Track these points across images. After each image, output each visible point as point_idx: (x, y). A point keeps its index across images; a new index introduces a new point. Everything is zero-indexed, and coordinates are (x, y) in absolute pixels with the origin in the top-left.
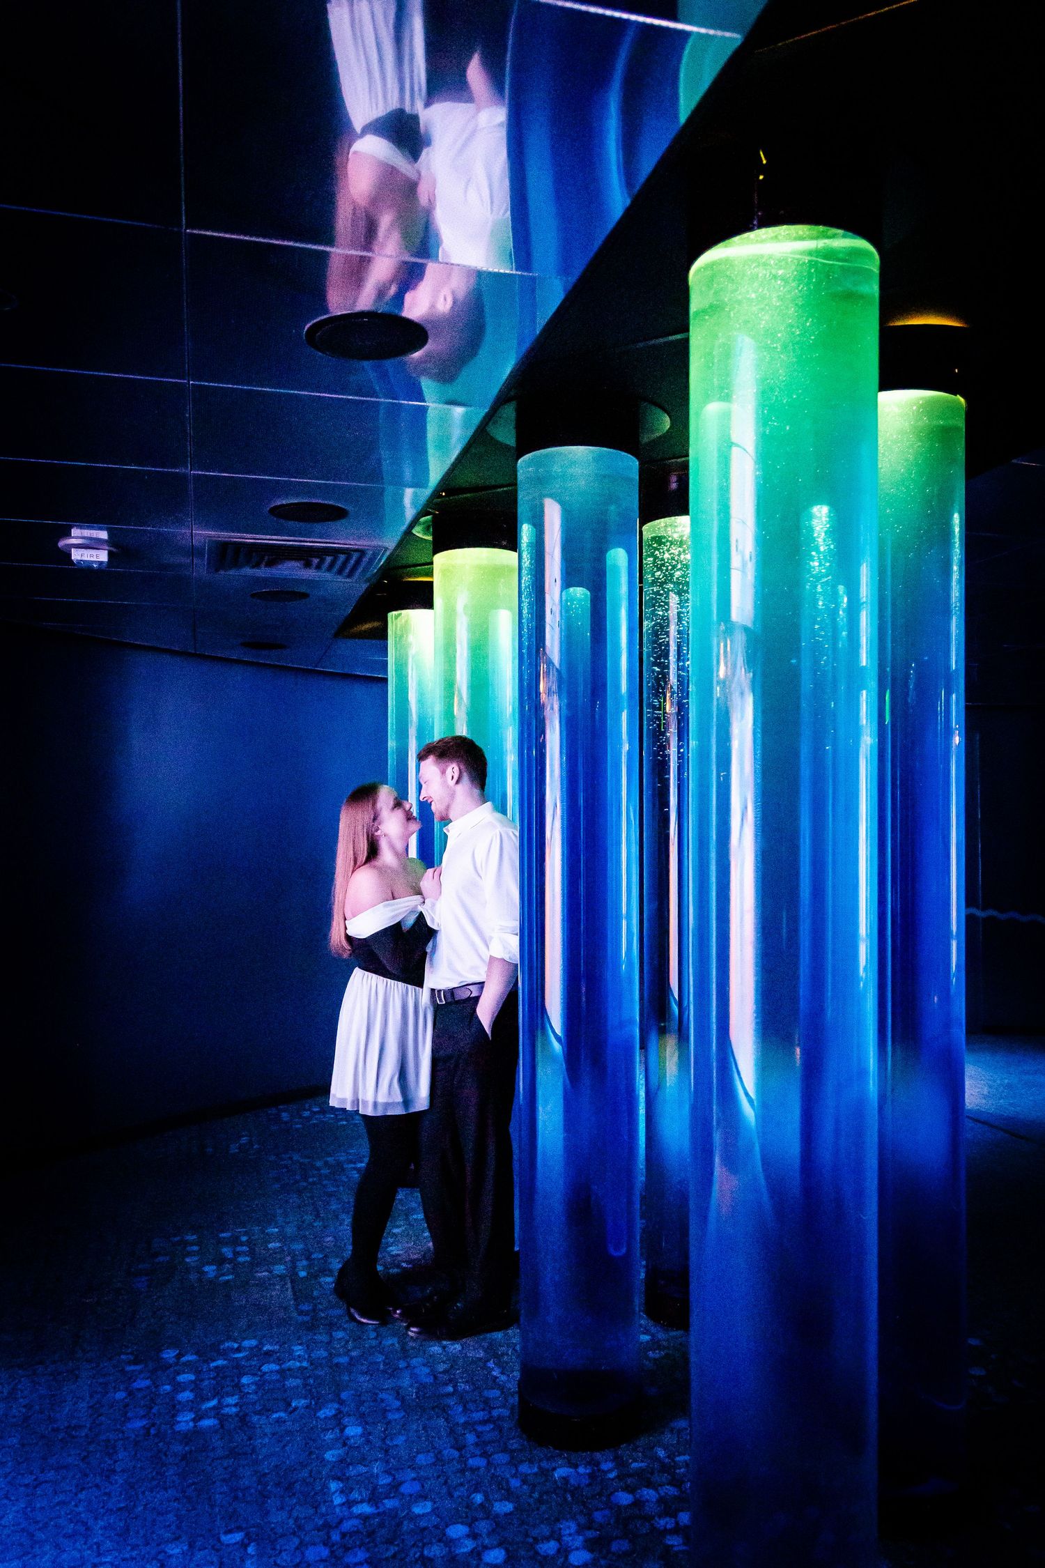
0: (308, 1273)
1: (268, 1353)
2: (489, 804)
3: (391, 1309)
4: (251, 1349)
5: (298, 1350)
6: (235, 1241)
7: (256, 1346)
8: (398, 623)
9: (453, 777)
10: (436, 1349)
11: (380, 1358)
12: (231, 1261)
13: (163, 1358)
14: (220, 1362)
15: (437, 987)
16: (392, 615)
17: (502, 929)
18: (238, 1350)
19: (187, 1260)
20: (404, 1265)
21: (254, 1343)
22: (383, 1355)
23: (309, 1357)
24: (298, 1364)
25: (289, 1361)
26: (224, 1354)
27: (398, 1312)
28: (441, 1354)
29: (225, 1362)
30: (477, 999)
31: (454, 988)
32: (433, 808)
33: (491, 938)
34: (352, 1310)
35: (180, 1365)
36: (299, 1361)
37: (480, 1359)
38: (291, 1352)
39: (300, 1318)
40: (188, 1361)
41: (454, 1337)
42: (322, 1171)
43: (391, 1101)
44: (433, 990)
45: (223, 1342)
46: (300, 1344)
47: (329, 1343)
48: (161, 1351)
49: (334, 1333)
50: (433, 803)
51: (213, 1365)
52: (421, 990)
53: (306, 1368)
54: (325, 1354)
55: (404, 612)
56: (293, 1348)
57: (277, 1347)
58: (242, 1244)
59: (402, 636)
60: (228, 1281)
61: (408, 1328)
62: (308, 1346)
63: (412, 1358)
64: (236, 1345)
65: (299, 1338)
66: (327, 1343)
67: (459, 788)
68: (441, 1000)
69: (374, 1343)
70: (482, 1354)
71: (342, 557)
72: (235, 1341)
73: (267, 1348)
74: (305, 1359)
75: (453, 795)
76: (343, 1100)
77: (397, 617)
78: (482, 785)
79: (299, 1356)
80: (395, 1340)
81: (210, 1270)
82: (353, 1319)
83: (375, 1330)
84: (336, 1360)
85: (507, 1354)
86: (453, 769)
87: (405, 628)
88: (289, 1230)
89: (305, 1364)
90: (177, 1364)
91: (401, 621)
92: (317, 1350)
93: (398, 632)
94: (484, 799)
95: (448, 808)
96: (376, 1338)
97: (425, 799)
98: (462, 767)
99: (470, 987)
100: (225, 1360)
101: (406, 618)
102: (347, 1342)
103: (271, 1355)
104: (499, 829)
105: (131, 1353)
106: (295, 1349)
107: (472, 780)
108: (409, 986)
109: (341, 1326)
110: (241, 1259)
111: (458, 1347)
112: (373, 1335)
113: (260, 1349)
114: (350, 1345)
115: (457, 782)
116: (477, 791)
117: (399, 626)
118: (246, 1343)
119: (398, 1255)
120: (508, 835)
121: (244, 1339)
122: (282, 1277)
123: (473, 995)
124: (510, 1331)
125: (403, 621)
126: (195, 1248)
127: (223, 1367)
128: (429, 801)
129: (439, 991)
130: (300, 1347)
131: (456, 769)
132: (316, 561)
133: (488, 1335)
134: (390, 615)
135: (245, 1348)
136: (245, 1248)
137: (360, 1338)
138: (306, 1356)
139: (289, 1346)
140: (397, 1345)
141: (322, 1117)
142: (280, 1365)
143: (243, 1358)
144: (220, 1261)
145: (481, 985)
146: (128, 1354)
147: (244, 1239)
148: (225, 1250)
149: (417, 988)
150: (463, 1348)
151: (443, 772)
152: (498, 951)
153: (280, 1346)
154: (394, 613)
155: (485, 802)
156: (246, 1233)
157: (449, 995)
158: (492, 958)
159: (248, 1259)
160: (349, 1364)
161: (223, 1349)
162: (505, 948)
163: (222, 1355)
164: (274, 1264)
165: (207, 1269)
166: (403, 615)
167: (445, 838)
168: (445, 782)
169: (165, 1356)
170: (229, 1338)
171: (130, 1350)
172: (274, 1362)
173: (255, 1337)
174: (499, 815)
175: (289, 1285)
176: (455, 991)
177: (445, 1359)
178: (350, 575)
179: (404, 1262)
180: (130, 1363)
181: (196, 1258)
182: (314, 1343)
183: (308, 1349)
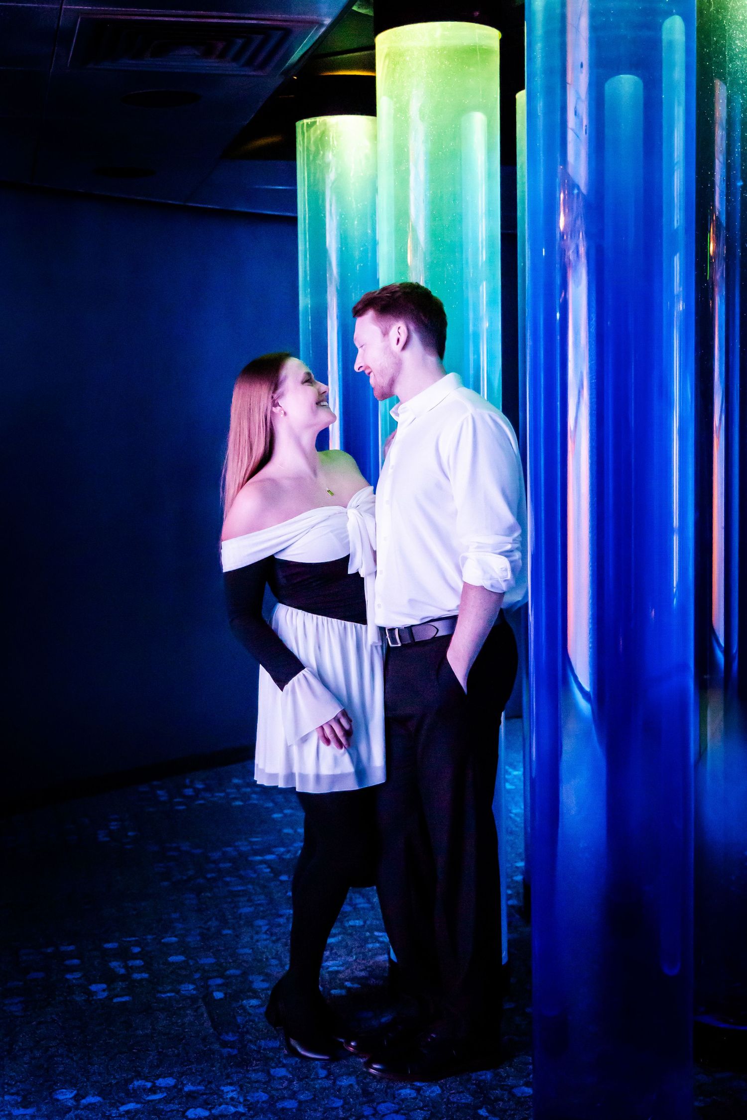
0: (225, 994)
1: (191, 1095)
2: (451, 377)
3: (343, 1040)
4: (168, 1089)
5: (230, 1092)
6: (123, 954)
7: (175, 1086)
8: (312, 136)
9: (398, 340)
10: (407, 1092)
11: (339, 1103)
12: (124, 978)
13: (58, 1100)
14: (131, 1106)
15: (388, 624)
16: (302, 125)
17: (480, 547)
18: (153, 1090)
19: (69, 976)
20: (348, 984)
21: (171, 1081)
22: (341, 1098)
23: (245, 1100)
24: (232, 1109)
25: (220, 1105)
26: (134, 1095)
27: (353, 1044)
28: (415, 1098)
29: (139, 1106)
30: (446, 641)
31: (412, 626)
32: (372, 381)
33: (465, 559)
34: (293, 1042)
35: (82, 1109)
36: (235, 1106)
37: (467, 1106)
38: (221, 1095)
39: (225, 1051)
40: (90, 1104)
41: (432, 1077)
42: (221, 865)
43: (338, 771)
44: (382, 630)
45: (131, 1081)
46: (231, 1084)
47: (267, 1083)
48: (54, 1091)
49: (272, 1071)
50: (372, 375)
51: (123, 1109)
52: (364, 626)
53: (243, 1114)
54: (264, 1097)
55: (319, 120)
56: (222, 1088)
57: (201, 1088)
58: (135, 957)
59: (317, 152)
60: (125, 1003)
61: (368, 1065)
62: (241, 1087)
63: (379, 1103)
64: (149, 1085)
65: (228, 1076)
66: (264, 1083)
67: (407, 355)
68: (394, 641)
69: (328, 1083)
70: (467, 1099)
71: (258, 38)
72: (147, 1079)
73: (189, 1088)
74: (240, 1103)
75: (399, 365)
76: (274, 776)
77: (309, 126)
78: (440, 351)
79: (232, 1099)
80: (352, 1080)
81: (99, 989)
82: (294, 1053)
83: (323, 1068)
84: (280, 1105)
85: (502, 1100)
86: (399, 328)
87: (322, 141)
88: (193, 940)
89: (241, 1109)
90: (77, 1108)
91: (315, 131)
92: (253, 1092)
93: (313, 148)
94: (444, 371)
95: (392, 383)
96: (327, 1077)
97: (361, 370)
98: (412, 327)
99: (436, 624)
100: (137, 1103)
101: (323, 129)
102: (291, 1082)
103: (195, 1098)
104: (470, 410)
105: (17, 1094)
106: (225, 1091)
107: (426, 343)
108: (348, 624)
109: (280, 1062)
110: (137, 976)
111: (437, 1090)
112: (323, 1073)
113: (181, 1090)
114: (296, 1085)
115: (404, 348)
116: (432, 359)
117: (312, 139)
118: (161, 1082)
119: (338, 972)
120: (483, 419)
121: (158, 1077)
122: (193, 999)
123: (440, 634)
124: (501, 1070)
125: (319, 132)
126: (76, 962)
127: (137, 1111)
128: (367, 372)
129: (392, 630)
130: (232, 1088)
131: (403, 329)
132: (220, 46)
133: (474, 1076)
134: (299, 124)
135: (160, 1088)
136: (138, 963)
137: (307, 1077)
138: (241, 1100)
139: (218, 1087)
140: (356, 1087)
141: (210, 796)
142: (210, 1110)
143: (160, 1100)
144: (110, 978)
145: (452, 620)
146: (12, 1094)
147: (136, 950)
148: (114, 964)
149: (359, 625)
150: (443, 1091)
151: (385, 333)
152: (475, 576)
153: (206, 1086)
154: (305, 121)
155: (444, 372)
156: (137, 944)
157: (406, 636)
158: (466, 586)
159: (145, 975)
160: (298, 1109)
161: (133, 1089)
162: (485, 572)
163: (132, 1097)
164: (181, 983)
165: (94, 987)
166: (318, 123)
167: (393, 425)
168: (387, 348)
169: (61, 1097)
170: (139, 1076)
171: (14, 1090)
172: (201, 1106)
173: (171, 1075)
174: (469, 392)
175: (203, 1009)
176: (414, 629)
177: (421, 1104)
178: (262, 66)
179: (347, 981)
180: (16, 1105)
181: (78, 975)
182: (249, 1083)
183: (241, 1089)
